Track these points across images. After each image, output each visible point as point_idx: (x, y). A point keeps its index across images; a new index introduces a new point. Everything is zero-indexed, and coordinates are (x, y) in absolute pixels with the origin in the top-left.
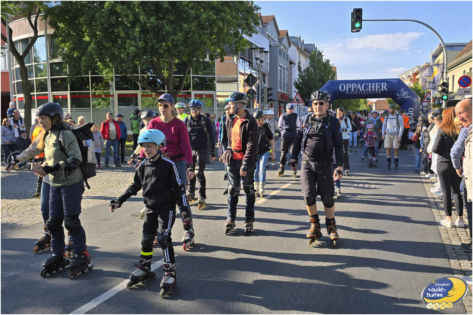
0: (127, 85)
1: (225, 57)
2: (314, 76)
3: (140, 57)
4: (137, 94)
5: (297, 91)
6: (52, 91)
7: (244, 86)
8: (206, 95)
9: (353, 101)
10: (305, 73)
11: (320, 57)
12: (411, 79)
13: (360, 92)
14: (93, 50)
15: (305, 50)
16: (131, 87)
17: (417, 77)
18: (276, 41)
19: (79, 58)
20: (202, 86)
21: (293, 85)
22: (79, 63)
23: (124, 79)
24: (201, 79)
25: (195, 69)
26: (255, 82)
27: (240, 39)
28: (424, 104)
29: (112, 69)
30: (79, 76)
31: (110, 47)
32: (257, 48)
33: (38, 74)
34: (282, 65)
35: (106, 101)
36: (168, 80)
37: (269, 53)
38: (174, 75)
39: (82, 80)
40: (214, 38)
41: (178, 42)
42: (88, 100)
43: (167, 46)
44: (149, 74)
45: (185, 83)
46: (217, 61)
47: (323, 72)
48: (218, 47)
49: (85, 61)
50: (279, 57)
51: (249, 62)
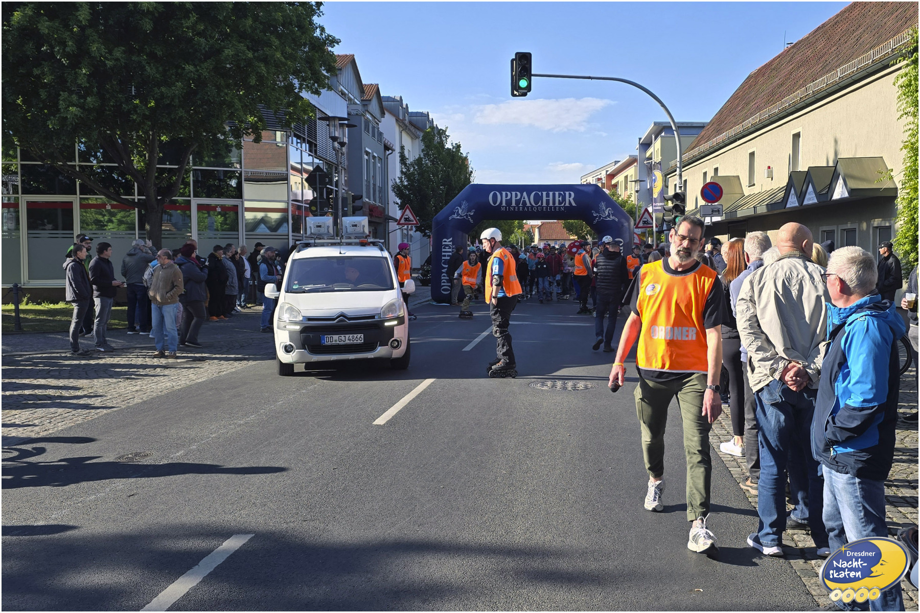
2: (433, 174)
5: (399, 201)
8: (222, 206)
10: (414, 167)
11: (442, 139)
13: (527, 207)
15: (411, 123)
18: (356, 104)
21: (390, 191)
27: (295, 98)
32: (325, 116)
34: (370, 151)
36: (145, 176)
38: (158, 166)
40: (242, 94)
41: (171, 101)
47: (448, 168)
48: (250, 112)
50: (364, 135)
51: (310, 143)
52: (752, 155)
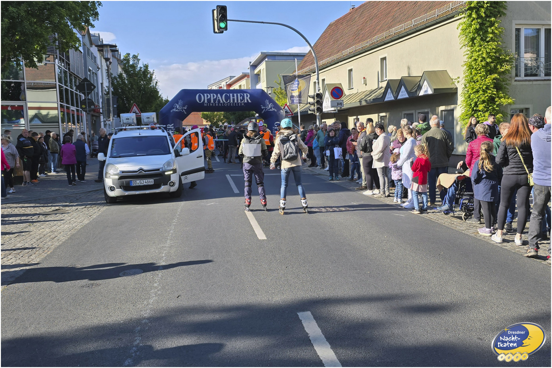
52: (350, 71)
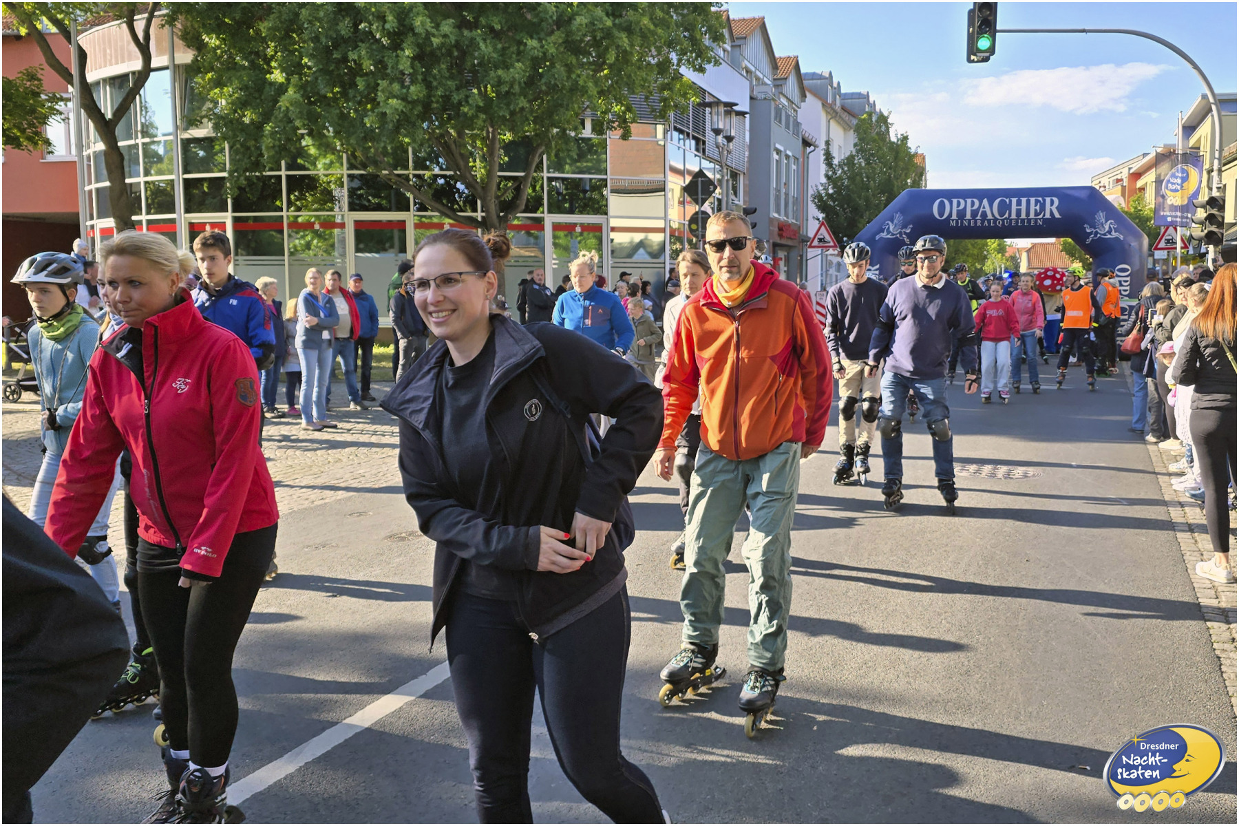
0: (379, 197)
1: (634, 127)
2: (868, 177)
3: (414, 125)
4: (404, 221)
5: (821, 216)
6: (187, 211)
7: (682, 203)
8: (582, 225)
9: (970, 246)
10: (843, 169)
11: (883, 129)
12: (1123, 188)
13: (989, 221)
14: (291, 105)
15: (843, 108)
16: (390, 202)
17: (1140, 184)
18: (766, 84)
19: (258, 127)
20: (571, 204)
21: (810, 203)
22: (256, 140)
23: (370, 183)
24: (569, 183)
25: (557, 155)
26: (710, 194)
27: (673, 79)
28: (1159, 255)
29: (341, 157)
30: (257, 174)
31: (335, 99)
32: (718, 102)
33: (151, 167)
34: (781, 148)
35: (325, 239)
36: (485, 186)
37: (747, 116)
38: (499, 174)
39: (264, 184)
40: (606, 75)
41: (512, 86)
42: (279, 236)
43: (484, 95)
44: (437, 171)
45: (529, 194)
46: (613, 136)
47: (890, 168)
48: (615, 100)
49: (273, 134)
50: (774, 126)
51: (697, 140)
